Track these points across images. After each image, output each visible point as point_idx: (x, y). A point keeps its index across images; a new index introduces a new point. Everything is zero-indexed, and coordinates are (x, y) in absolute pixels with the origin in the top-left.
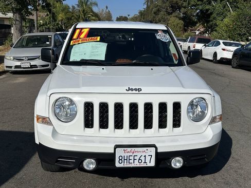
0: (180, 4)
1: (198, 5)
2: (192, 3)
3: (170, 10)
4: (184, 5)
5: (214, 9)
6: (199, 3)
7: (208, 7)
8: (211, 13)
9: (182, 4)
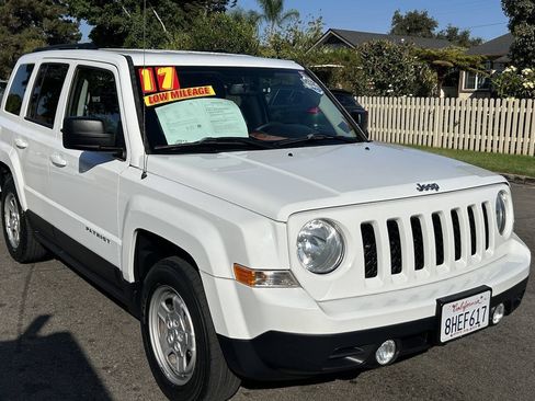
0: (38, 9)
1: (93, 14)
2: (80, 9)
3: (14, 21)
4: (49, 12)
5: (130, 25)
6: (96, 9)
7: (115, 19)
8: (126, 34)
9: (44, 9)
